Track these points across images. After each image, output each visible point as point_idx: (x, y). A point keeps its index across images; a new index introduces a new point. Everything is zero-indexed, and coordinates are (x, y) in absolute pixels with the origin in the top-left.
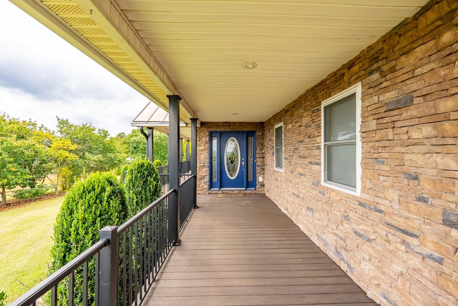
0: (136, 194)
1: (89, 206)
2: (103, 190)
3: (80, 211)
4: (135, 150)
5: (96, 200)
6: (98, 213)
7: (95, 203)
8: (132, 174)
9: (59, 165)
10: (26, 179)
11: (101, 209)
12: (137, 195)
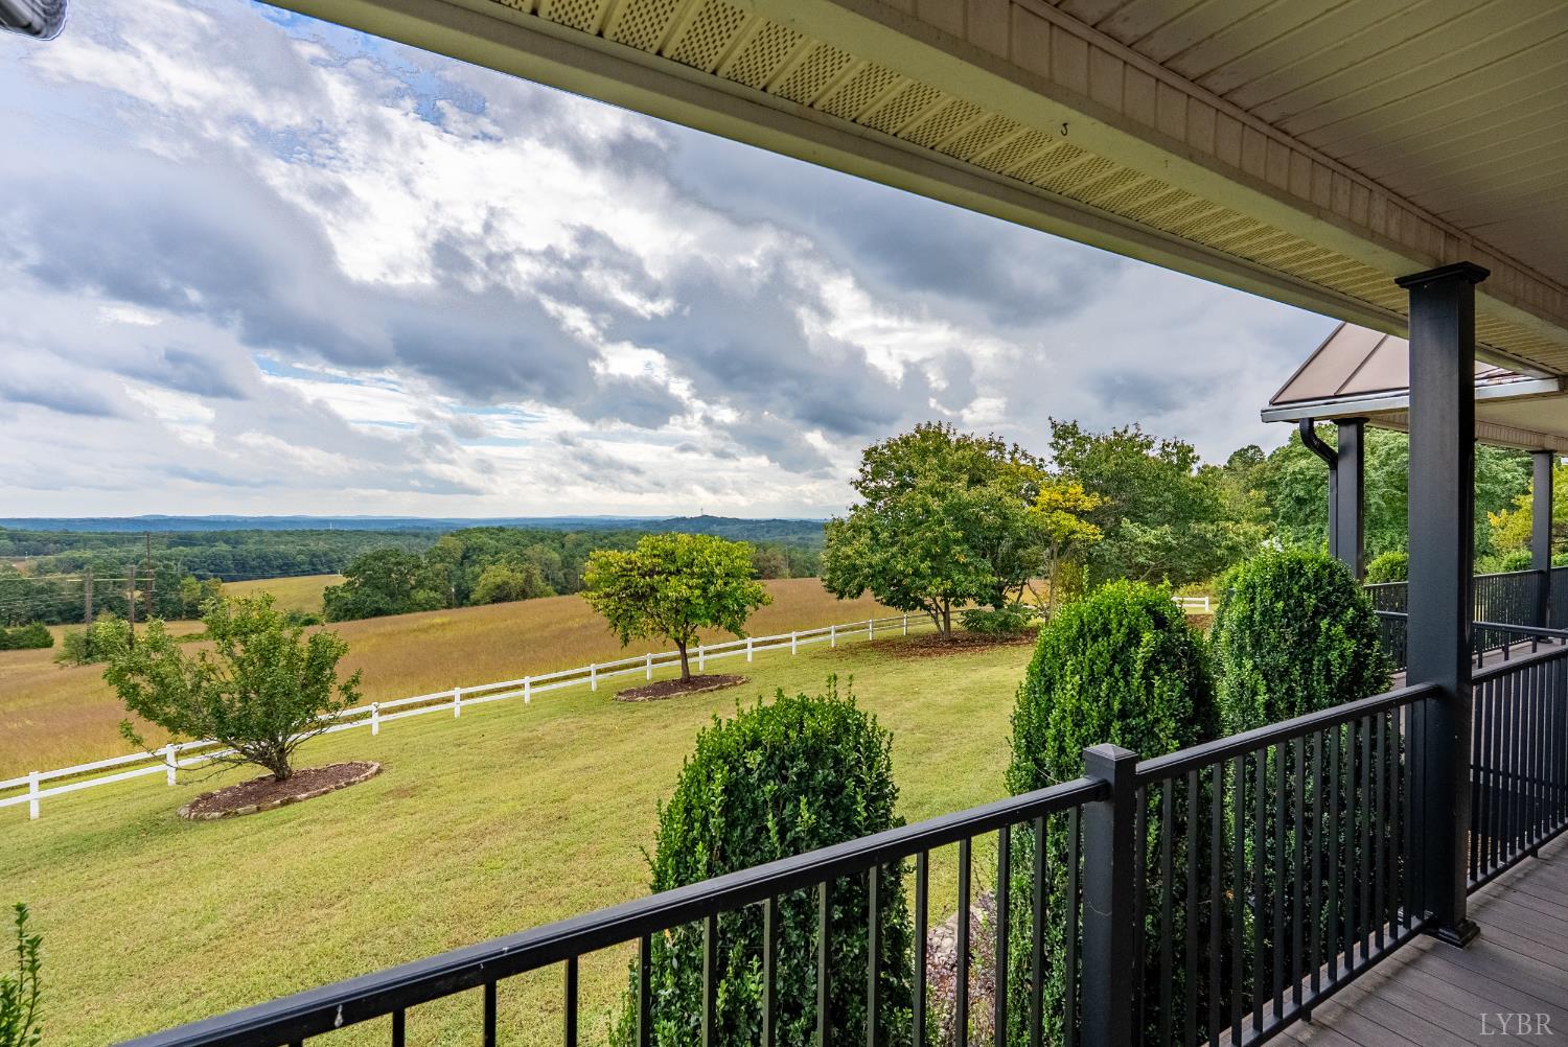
0: (1265, 676)
1: (1094, 680)
2: (1133, 637)
3: (1069, 686)
4: (1300, 509)
5: (1112, 666)
6: (1116, 706)
7: (1109, 673)
8: (1252, 600)
9: (1055, 555)
10: (986, 586)
11: (1124, 697)
12: (1272, 681)
